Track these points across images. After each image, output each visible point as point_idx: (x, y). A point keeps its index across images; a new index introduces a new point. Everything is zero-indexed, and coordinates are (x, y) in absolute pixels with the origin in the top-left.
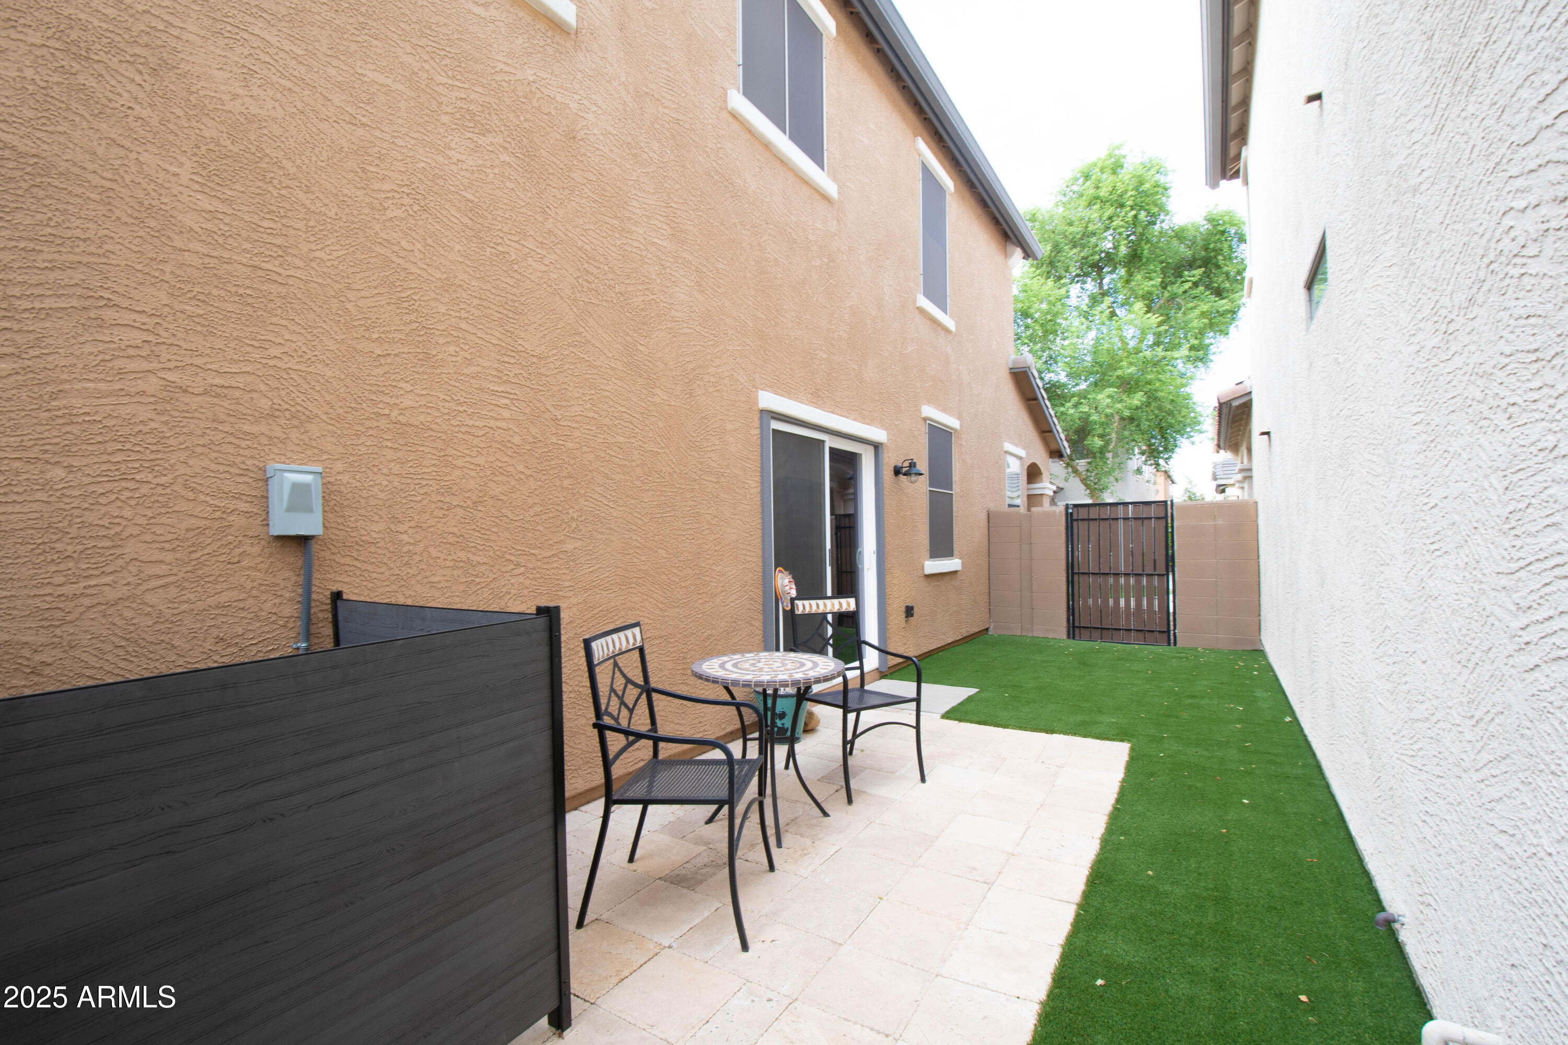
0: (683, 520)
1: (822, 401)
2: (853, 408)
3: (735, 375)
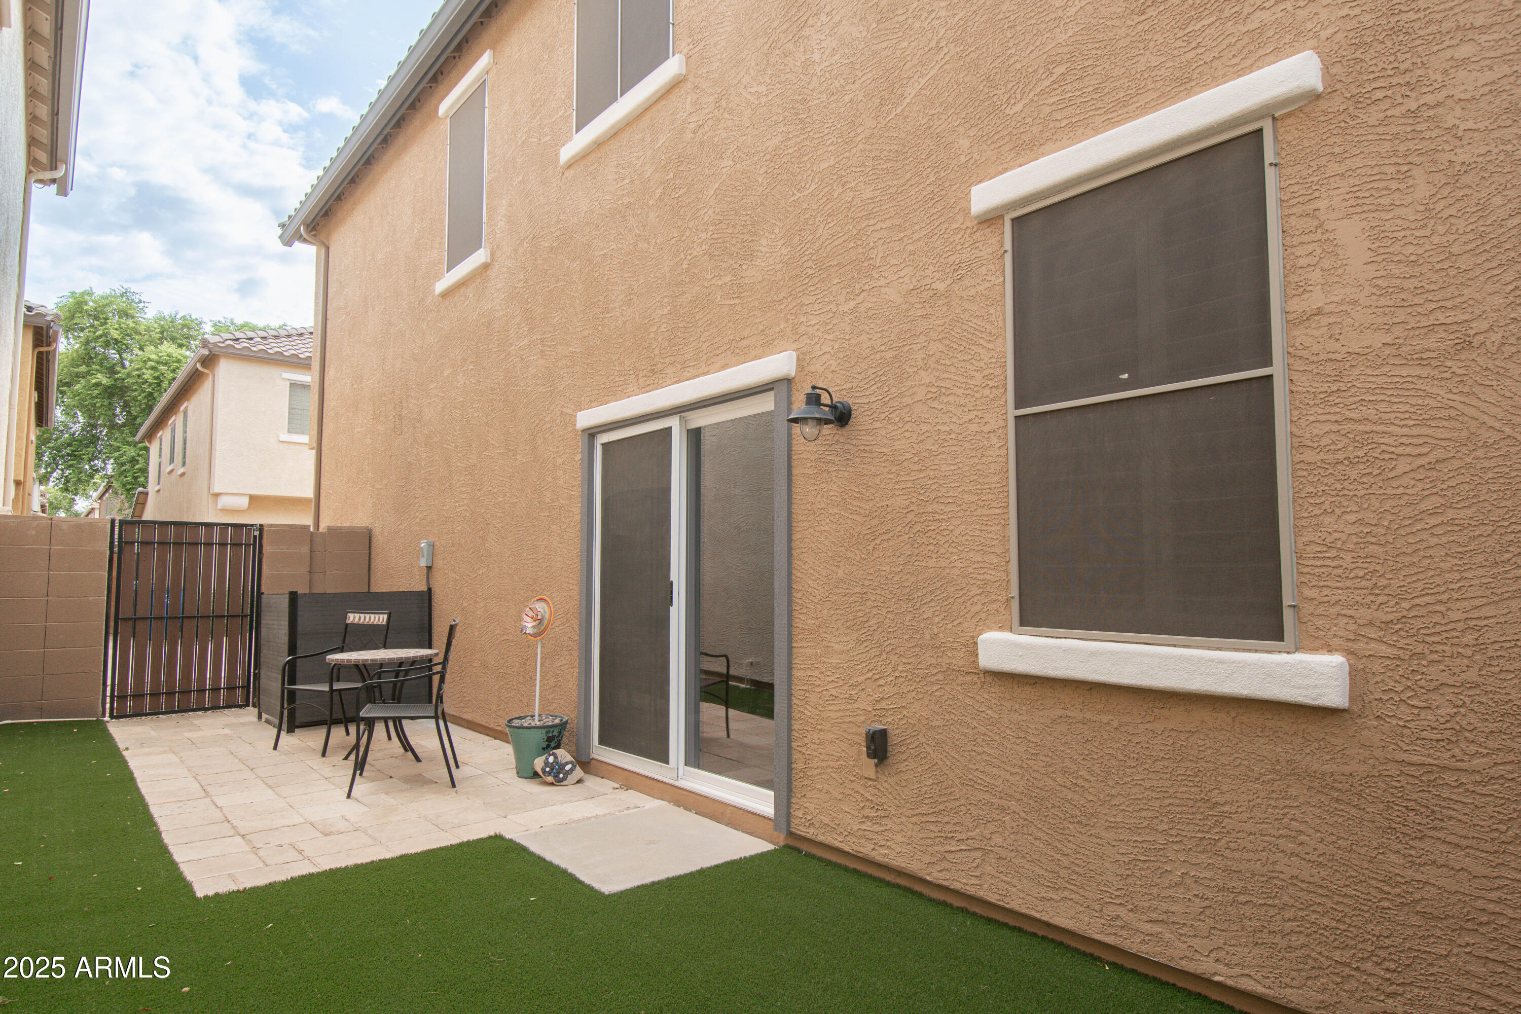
1: (661, 376)
2: (717, 352)
3: (564, 410)
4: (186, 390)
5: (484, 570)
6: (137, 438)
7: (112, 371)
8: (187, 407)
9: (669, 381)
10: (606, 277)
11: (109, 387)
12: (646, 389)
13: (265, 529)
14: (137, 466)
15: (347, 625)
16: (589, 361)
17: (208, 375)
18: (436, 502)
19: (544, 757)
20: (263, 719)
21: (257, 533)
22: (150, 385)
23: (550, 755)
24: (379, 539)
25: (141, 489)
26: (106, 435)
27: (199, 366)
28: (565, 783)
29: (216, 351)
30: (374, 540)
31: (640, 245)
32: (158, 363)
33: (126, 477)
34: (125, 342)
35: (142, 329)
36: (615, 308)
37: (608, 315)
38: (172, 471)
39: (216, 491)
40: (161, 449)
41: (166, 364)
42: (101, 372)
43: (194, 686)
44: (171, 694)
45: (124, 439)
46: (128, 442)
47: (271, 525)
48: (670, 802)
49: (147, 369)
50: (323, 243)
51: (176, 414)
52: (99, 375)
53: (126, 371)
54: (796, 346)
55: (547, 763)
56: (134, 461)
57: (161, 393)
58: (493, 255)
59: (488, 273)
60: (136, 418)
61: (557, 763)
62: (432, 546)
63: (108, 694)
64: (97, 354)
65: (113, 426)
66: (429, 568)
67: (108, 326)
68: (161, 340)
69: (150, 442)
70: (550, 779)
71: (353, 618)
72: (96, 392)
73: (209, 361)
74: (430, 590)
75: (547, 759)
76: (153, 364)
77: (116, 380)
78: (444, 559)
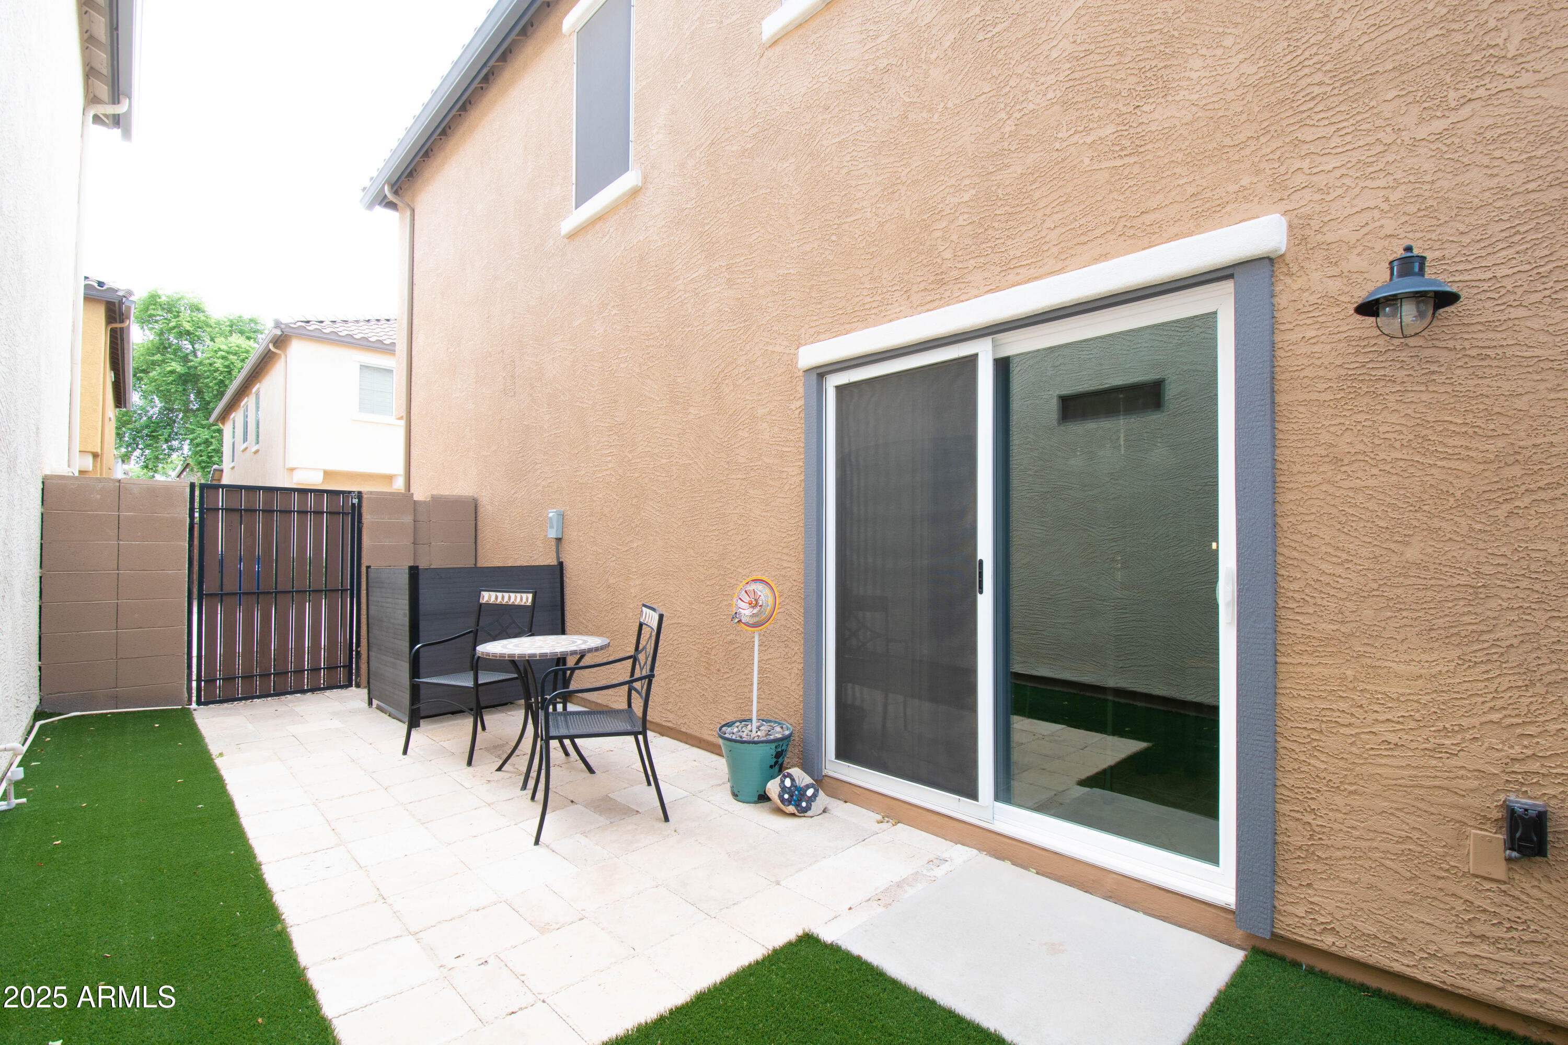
0: (709, 522)
1: (956, 287)
2: (1084, 239)
3: (770, 348)
4: (257, 373)
5: (640, 543)
6: (212, 420)
7: (185, 359)
8: (259, 389)
9: (975, 292)
10: (845, 170)
11: (183, 375)
12: (927, 307)
13: (365, 496)
14: (212, 448)
15: (481, 605)
16: (813, 282)
17: (280, 355)
18: (566, 467)
19: (778, 780)
20: (374, 706)
21: (356, 501)
22: (222, 373)
23: (785, 777)
24: (487, 508)
25: (215, 466)
26: (182, 419)
27: (271, 346)
28: (809, 813)
29: (287, 331)
30: (481, 510)
31: (912, 116)
32: (228, 353)
33: (201, 456)
34: (197, 334)
35: (212, 322)
36: (863, 208)
37: (848, 220)
38: (246, 449)
39: (292, 466)
40: (234, 432)
41: (235, 354)
42: (175, 361)
43: (291, 667)
44: (265, 676)
45: (198, 422)
46: (202, 425)
47: (371, 493)
48: (980, 850)
49: (218, 358)
50: (409, 205)
51: (248, 396)
52: (173, 364)
53: (198, 360)
54: (1283, 206)
55: (783, 789)
56: (207, 443)
57: (232, 381)
58: (645, 178)
59: (637, 200)
60: (208, 403)
61: (796, 787)
62: (562, 516)
63: (194, 677)
64: (170, 345)
65: (187, 411)
66: (559, 540)
67: (180, 319)
68: (231, 332)
69: (223, 424)
70: (791, 809)
71: (488, 597)
72: (171, 378)
73: (281, 341)
74: (561, 564)
75: (782, 782)
76: (223, 354)
77: (189, 368)
78: (579, 531)
